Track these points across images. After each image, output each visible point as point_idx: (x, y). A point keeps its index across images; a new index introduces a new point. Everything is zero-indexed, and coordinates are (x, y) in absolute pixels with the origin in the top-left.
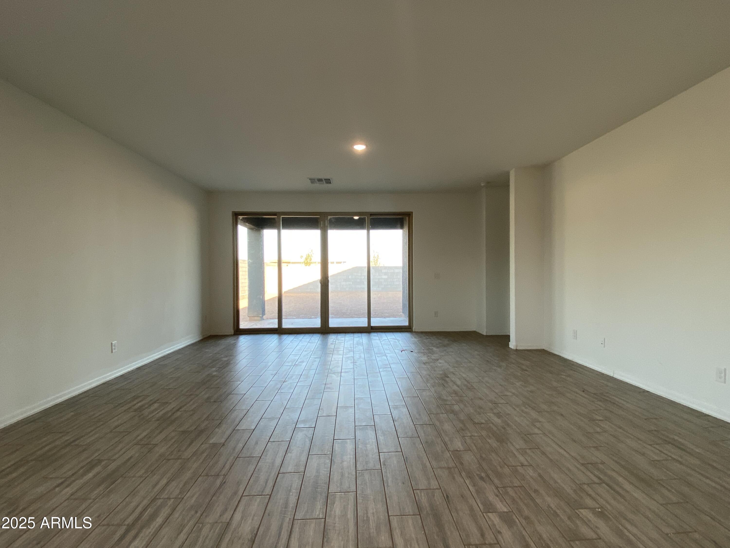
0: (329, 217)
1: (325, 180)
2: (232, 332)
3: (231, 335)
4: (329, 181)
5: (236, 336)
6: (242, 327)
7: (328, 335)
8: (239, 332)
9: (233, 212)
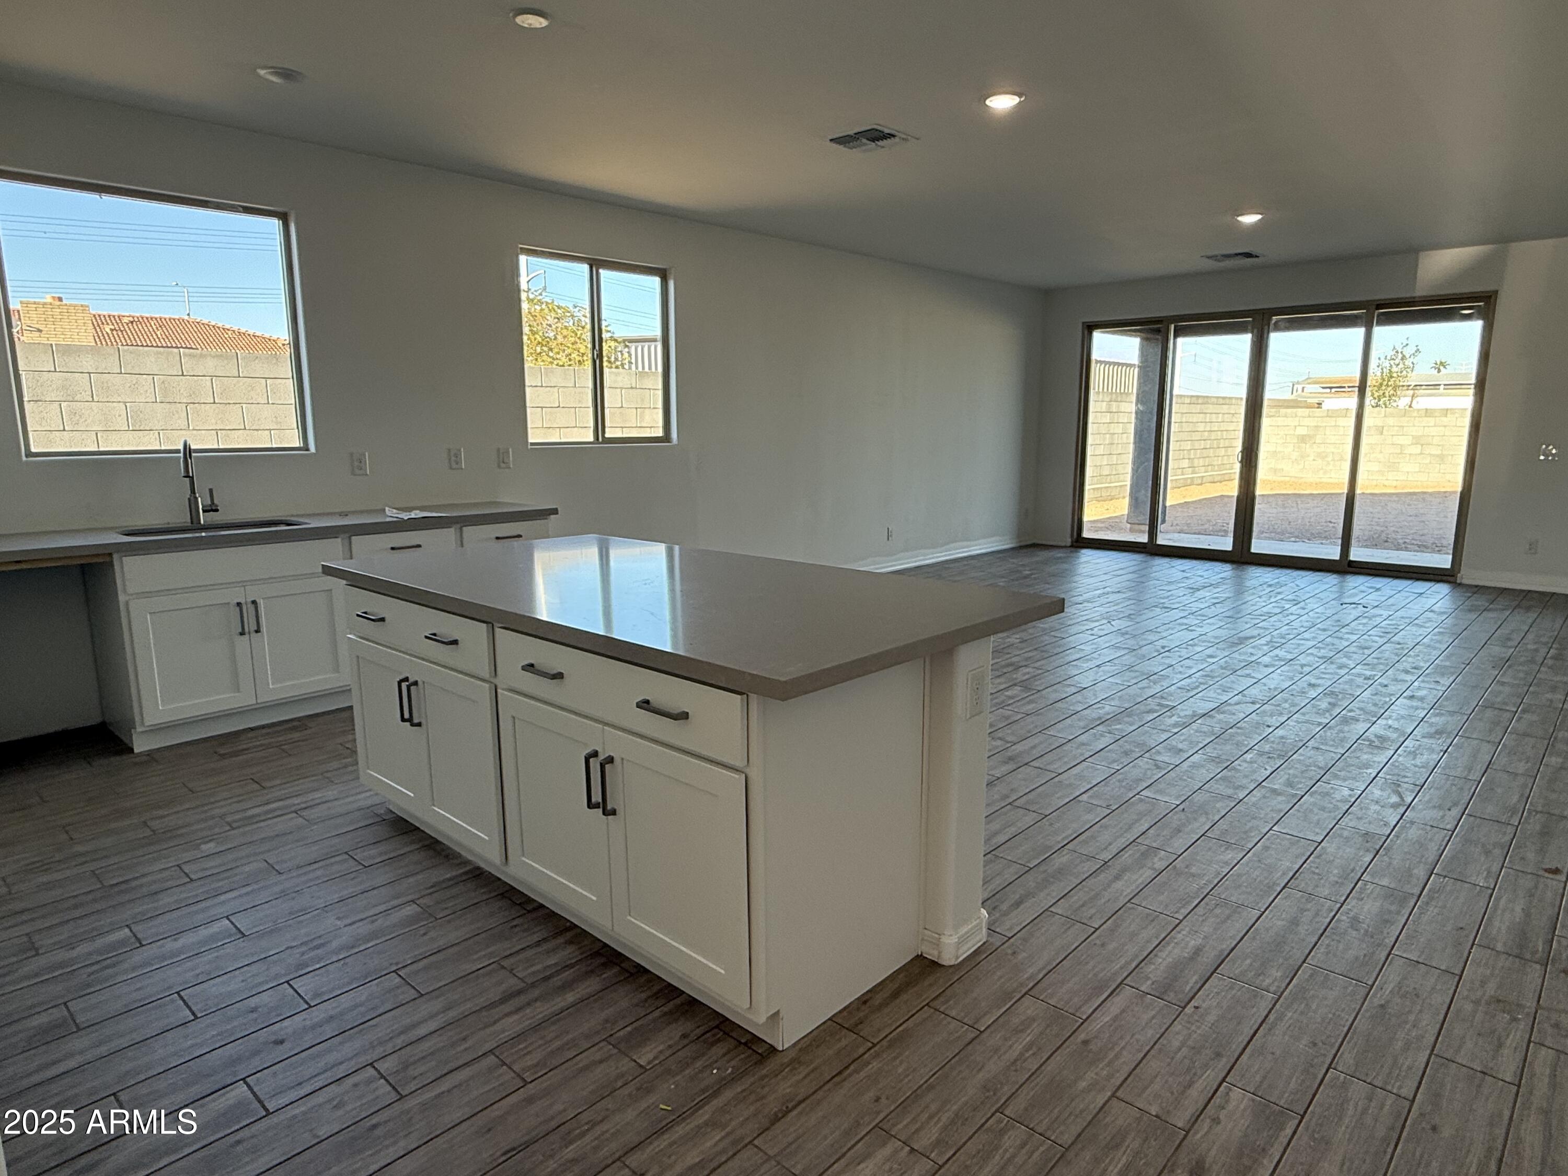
0: (1274, 320)
1: (1237, 255)
2: (1068, 542)
3: (1065, 547)
4: (1248, 255)
5: (1073, 549)
6: (1086, 534)
7: (1245, 567)
8: (1081, 543)
9: (1083, 324)
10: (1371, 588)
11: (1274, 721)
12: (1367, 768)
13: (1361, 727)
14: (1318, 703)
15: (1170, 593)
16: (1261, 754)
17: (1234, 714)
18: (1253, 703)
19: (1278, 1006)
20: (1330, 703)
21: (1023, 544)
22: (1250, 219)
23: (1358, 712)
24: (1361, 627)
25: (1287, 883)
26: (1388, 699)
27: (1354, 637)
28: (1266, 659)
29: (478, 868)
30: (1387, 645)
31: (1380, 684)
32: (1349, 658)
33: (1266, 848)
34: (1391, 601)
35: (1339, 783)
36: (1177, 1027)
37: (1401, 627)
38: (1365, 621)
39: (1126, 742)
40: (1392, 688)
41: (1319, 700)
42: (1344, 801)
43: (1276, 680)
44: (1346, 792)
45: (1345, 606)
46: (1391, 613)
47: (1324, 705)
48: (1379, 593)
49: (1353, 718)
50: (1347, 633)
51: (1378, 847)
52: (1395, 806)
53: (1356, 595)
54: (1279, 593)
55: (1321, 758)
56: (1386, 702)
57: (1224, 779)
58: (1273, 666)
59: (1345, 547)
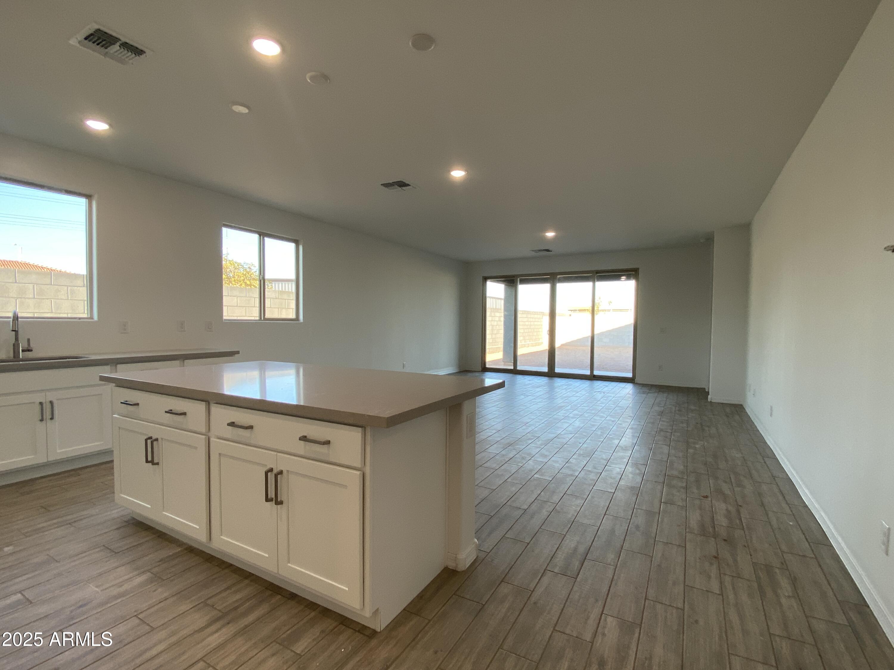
0: (558, 277)
1: (544, 250)
2: (480, 369)
3: (479, 371)
4: (548, 250)
5: (482, 372)
6: (487, 366)
7: (553, 378)
8: (485, 369)
9: (483, 277)
10: (604, 385)
11: (582, 441)
12: (623, 459)
13: (616, 442)
14: (597, 432)
15: (526, 389)
16: (580, 455)
17: (565, 439)
18: (571, 433)
19: (616, 572)
20: (601, 432)
21: (462, 370)
22: (550, 234)
23: (613, 435)
24: (605, 401)
25: (606, 513)
26: (623, 430)
27: (603, 405)
28: (571, 415)
29: (191, 547)
30: (616, 408)
31: (619, 423)
32: (604, 413)
33: (593, 497)
34: (613, 390)
35: (614, 466)
36: (575, 588)
37: (620, 401)
38: (605, 398)
39: (522, 453)
40: (624, 425)
41: (597, 431)
42: (618, 473)
43: (577, 423)
44: (618, 470)
45: (596, 393)
46: (615, 395)
47: (599, 433)
48: (608, 387)
49: (611, 438)
50: (600, 404)
51: (637, 493)
52: (639, 474)
53: (599, 389)
54: (570, 389)
55: (604, 456)
56: (623, 431)
57: (568, 467)
58: (575, 418)
59: (592, 369)
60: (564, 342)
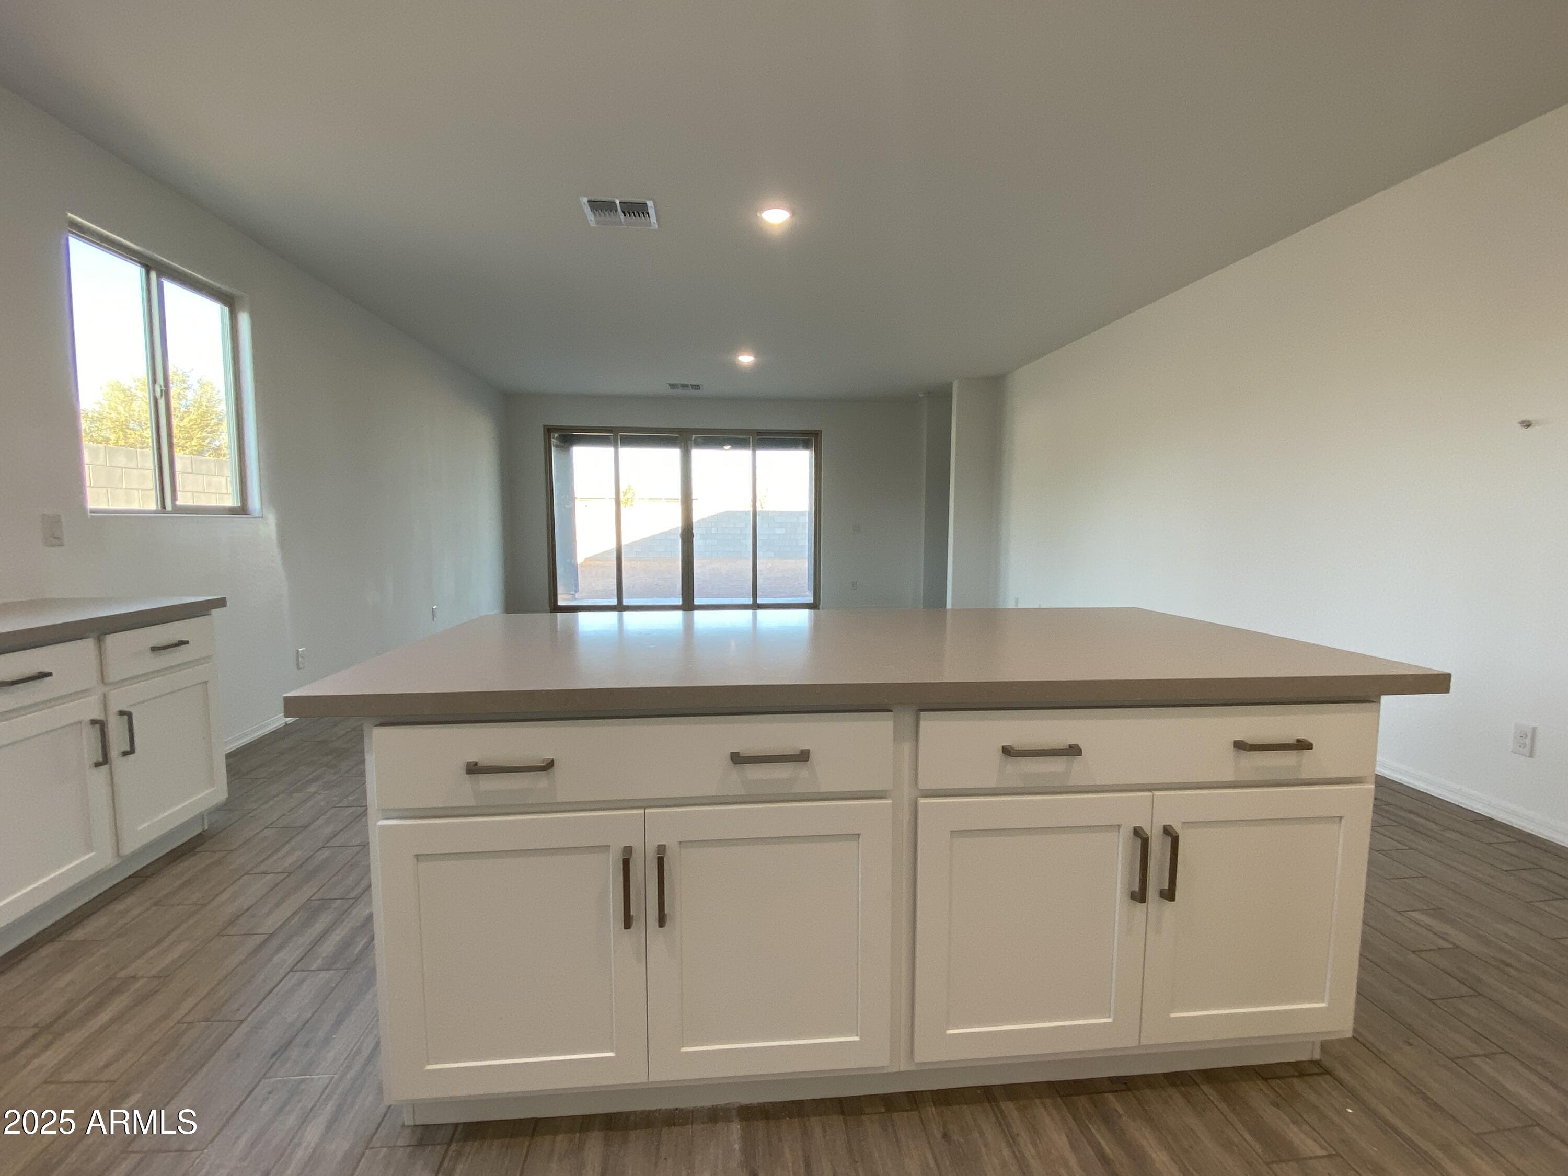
0: (694, 437)
1: (692, 386)
4: (697, 387)
8: (555, 608)
9: (544, 426)
22: (746, 359)
59: (755, 596)
60: (590, 555)
